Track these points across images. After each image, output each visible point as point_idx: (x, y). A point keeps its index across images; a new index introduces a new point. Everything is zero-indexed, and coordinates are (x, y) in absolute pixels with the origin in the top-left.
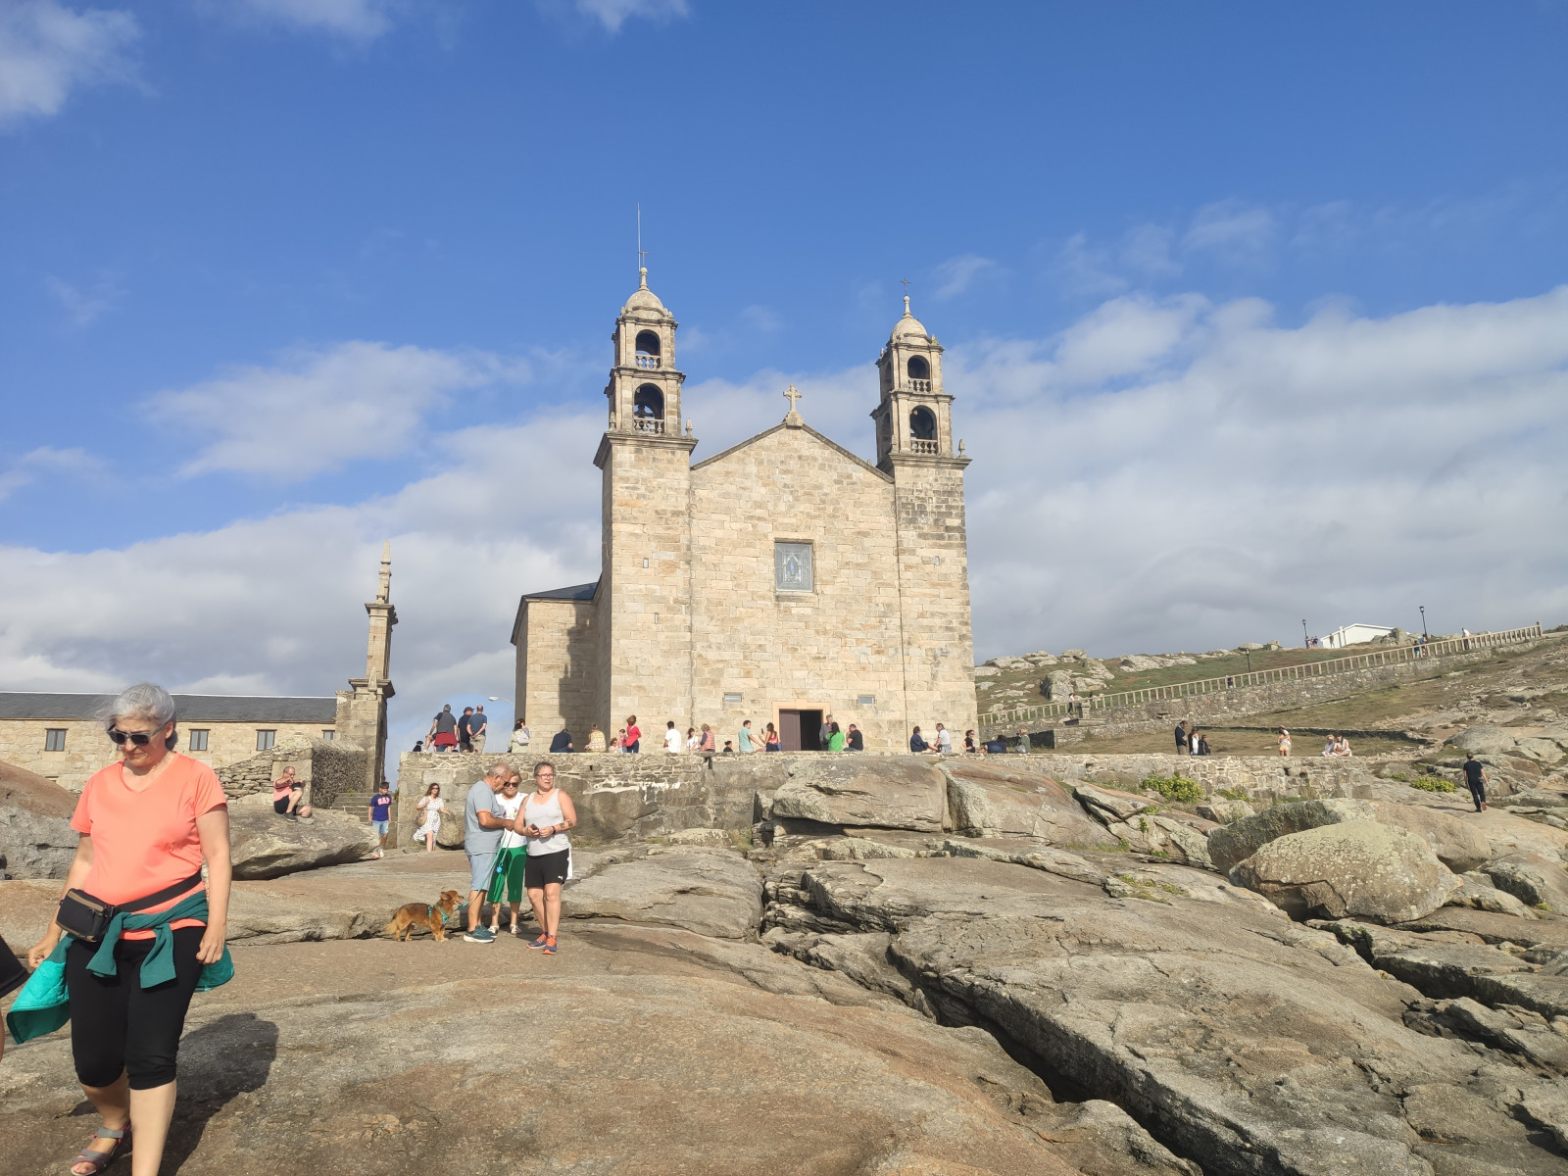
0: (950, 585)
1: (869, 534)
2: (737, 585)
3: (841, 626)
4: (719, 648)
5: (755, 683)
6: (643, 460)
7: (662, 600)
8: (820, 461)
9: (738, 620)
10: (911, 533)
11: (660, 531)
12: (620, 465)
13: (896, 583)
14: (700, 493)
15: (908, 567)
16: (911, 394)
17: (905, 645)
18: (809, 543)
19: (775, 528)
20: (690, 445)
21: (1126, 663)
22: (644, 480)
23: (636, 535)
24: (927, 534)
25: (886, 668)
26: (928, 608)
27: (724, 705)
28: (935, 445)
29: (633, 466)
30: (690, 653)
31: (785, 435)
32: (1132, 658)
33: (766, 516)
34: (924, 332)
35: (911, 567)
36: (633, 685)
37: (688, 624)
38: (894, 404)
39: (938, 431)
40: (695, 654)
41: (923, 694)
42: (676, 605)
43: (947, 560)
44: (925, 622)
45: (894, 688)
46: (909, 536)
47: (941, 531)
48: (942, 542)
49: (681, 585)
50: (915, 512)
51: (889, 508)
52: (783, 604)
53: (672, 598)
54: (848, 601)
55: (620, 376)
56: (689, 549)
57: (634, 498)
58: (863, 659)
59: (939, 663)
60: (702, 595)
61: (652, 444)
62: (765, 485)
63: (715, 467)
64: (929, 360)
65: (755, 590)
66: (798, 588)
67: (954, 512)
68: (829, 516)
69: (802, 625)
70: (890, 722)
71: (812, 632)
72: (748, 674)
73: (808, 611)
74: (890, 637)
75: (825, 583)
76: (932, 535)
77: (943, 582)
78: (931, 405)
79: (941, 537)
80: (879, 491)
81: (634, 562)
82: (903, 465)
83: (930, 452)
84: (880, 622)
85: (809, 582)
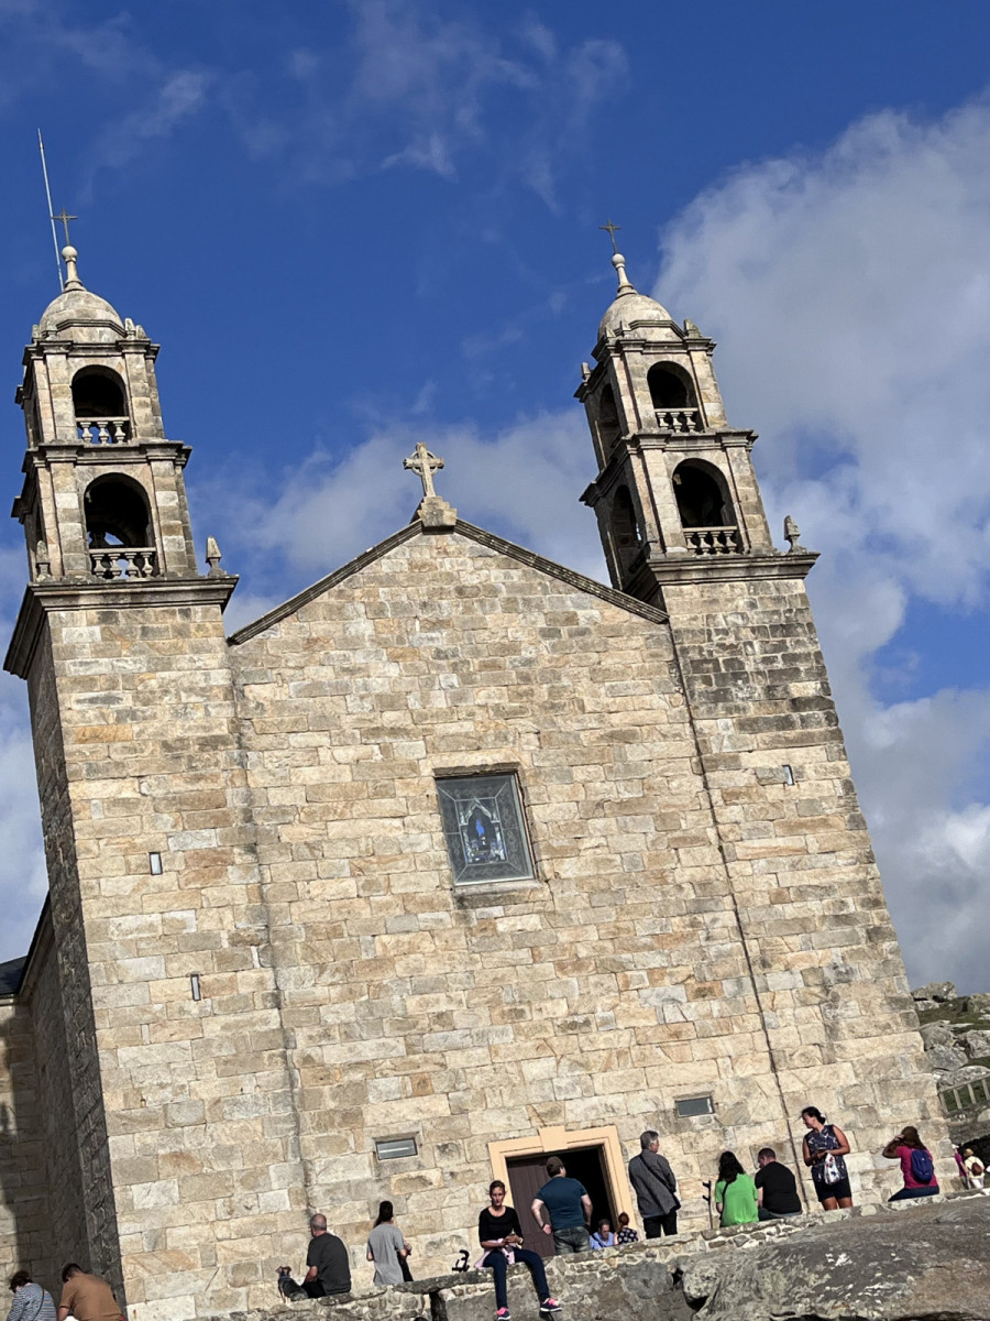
0: (825, 823)
1: (634, 735)
2: (370, 886)
3: (609, 945)
4: (348, 1036)
5: (441, 1106)
6: (121, 635)
7: (203, 941)
8: (504, 594)
9: (380, 963)
10: (721, 722)
11: (179, 786)
12: (71, 652)
13: (711, 833)
14: (256, 692)
15: (730, 796)
16: (668, 438)
17: (757, 969)
18: (507, 771)
19: (432, 749)
20: (219, 590)
22: (129, 678)
23: (125, 803)
24: (755, 721)
25: (725, 1026)
26: (789, 879)
27: (378, 1167)
28: (735, 536)
29: (99, 652)
30: (284, 1056)
31: (422, 549)
33: (407, 722)
35: (737, 795)
36: (161, 1152)
37: (271, 987)
38: (635, 461)
39: (736, 505)
40: (295, 1056)
41: (818, 1074)
42: (239, 950)
43: (809, 771)
44: (789, 911)
45: (749, 1071)
46: (719, 728)
47: (785, 710)
48: (791, 734)
49: (242, 902)
50: (722, 678)
51: (666, 674)
52: (474, 914)
53: (224, 935)
54: (615, 887)
55: (48, 465)
56: (249, 818)
57: (111, 721)
58: (672, 1014)
59: (836, 998)
60: (294, 917)
61: (137, 600)
62: (394, 659)
63: (283, 631)
64: (688, 368)
65: (411, 889)
66: (501, 875)
67: (802, 667)
68: (543, 707)
69: (524, 954)
71: (548, 968)
72: (422, 1087)
73: (533, 922)
74: (719, 955)
75: (560, 854)
76: (766, 721)
77: (808, 818)
78: (712, 456)
79: (786, 723)
80: (638, 641)
81: (128, 863)
82: (679, 582)
83: (726, 550)
84: (692, 925)
85: (522, 859)
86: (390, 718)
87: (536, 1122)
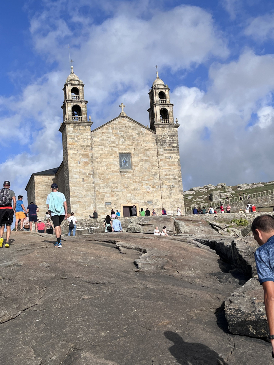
0: (174, 165)
1: (148, 150)
2: (108, 168)
3: (141, 179)
4: (103, 188)
5: (115, 199)
6: (76, 130)
7: (84, 174)
8: (132, 127)
9: (109, 179)
10: (162, 149)
11: (83, 152)
12: (69, 131)
13: (158, 165)
14: (95, 139)
15: (161, 160)
16: (160, 104)
17: (161, 185)
18: (129, 154)
19: (119, 150)
20: (90, 124)
21: (239, 187)
22: (77, 136)
23: (75, 154)
24: (167, 149)
25: (156, 192)
26: (168, 173)
27: (106, 206)
28: (168, 120)
29: (73, 132)
30: (94, 190)
31: (121, 119)
32: (242, 185)
33: (116, 146)
34: (163, 83)
35: (162, 160)
36: (77, 201)
37: (93, 181)
38: (155, 107)
39: (169, 116)
40: (96, 190)
41: (168, 200)
42: (89, 175)
43: (173, 157)
44: (167, 177)
45: (158, 198)
46: (161, 150)
47: (171, 148)
48: (172, 152)
49: (90, 169)
50: (163, 142)
51: (154, 141)
52: (122, 174)
53: (87, 173)
54: (143, 172)
55: (67, 103)
56: (92, 157)
57: (74, 142)
58: (148, 190)
59: (172, 190)
60: (97, 172)
61: (79, 125)
62: (115, 136)
63: (99, 131)
64: (165, 93)
65: (114, 169)
66: (127, 168)
67: (175, 142)
68: (136, 145)
69: (129, 180)
70: (157, 209)
71: (132, 182)
72: (113, 196)
73: (130, 175)
74: (156, 182)
75: (135, 166)
76: (168, 149)
77: (173, 164)
78: (167, 108)
79: (171, 150)
80: (151, 136)
81: (75, 162)
82: (158, 127)
83: (167, 123)
84: (153, 178)
85: (130, 167)
86: (113, 145)
87: (127, 202)
